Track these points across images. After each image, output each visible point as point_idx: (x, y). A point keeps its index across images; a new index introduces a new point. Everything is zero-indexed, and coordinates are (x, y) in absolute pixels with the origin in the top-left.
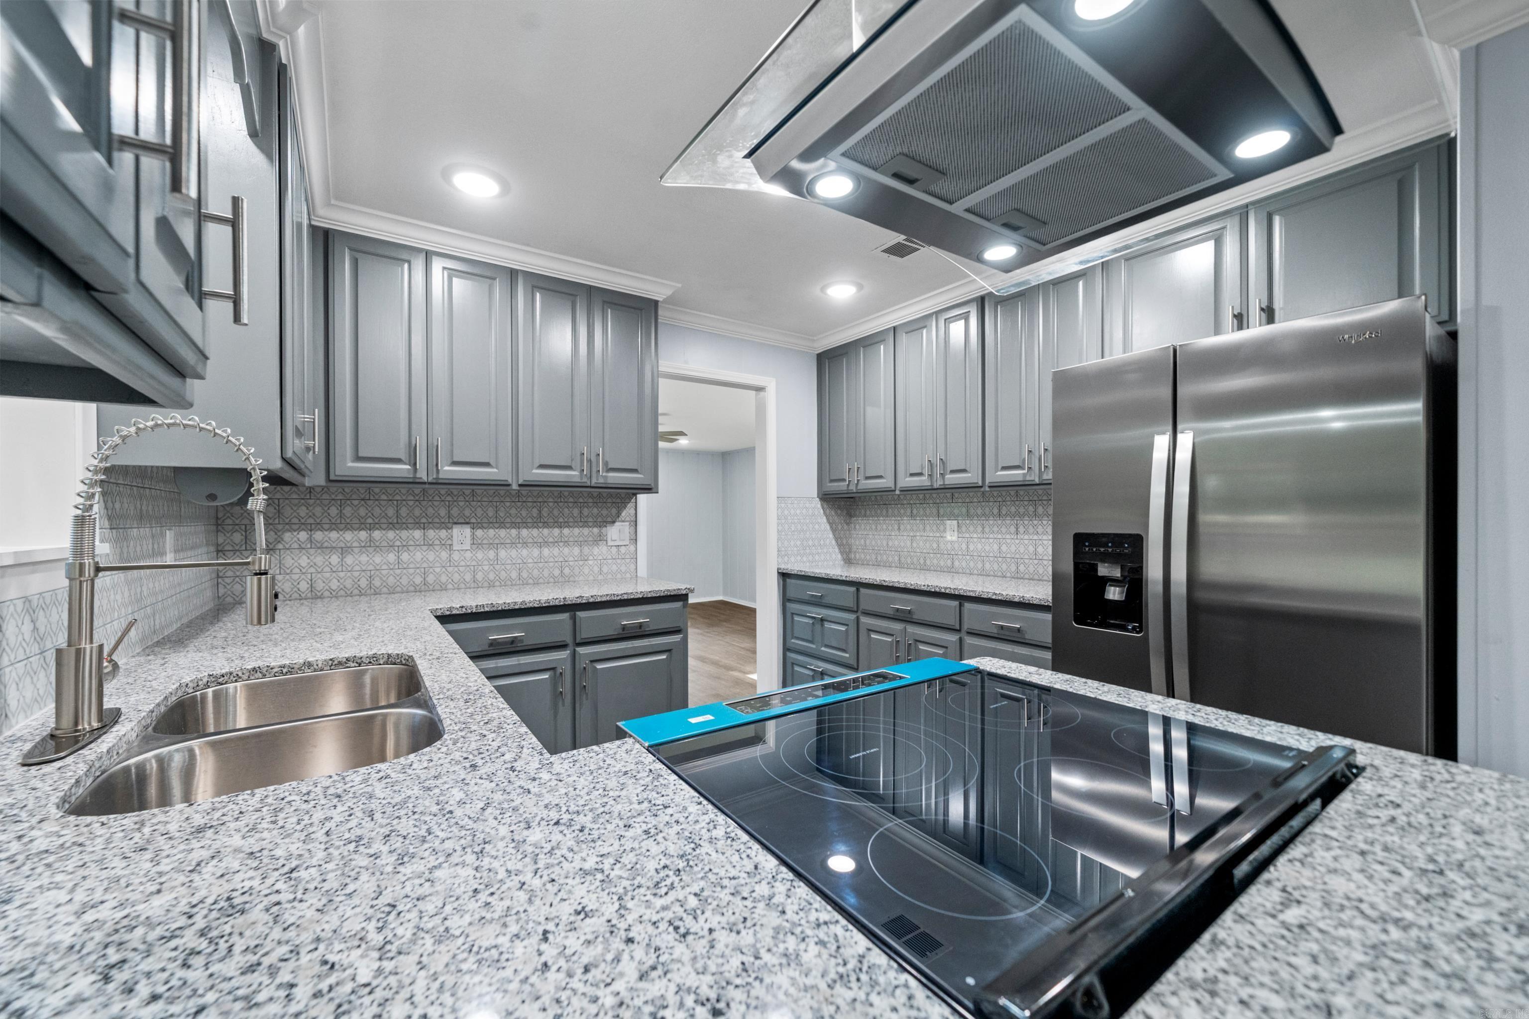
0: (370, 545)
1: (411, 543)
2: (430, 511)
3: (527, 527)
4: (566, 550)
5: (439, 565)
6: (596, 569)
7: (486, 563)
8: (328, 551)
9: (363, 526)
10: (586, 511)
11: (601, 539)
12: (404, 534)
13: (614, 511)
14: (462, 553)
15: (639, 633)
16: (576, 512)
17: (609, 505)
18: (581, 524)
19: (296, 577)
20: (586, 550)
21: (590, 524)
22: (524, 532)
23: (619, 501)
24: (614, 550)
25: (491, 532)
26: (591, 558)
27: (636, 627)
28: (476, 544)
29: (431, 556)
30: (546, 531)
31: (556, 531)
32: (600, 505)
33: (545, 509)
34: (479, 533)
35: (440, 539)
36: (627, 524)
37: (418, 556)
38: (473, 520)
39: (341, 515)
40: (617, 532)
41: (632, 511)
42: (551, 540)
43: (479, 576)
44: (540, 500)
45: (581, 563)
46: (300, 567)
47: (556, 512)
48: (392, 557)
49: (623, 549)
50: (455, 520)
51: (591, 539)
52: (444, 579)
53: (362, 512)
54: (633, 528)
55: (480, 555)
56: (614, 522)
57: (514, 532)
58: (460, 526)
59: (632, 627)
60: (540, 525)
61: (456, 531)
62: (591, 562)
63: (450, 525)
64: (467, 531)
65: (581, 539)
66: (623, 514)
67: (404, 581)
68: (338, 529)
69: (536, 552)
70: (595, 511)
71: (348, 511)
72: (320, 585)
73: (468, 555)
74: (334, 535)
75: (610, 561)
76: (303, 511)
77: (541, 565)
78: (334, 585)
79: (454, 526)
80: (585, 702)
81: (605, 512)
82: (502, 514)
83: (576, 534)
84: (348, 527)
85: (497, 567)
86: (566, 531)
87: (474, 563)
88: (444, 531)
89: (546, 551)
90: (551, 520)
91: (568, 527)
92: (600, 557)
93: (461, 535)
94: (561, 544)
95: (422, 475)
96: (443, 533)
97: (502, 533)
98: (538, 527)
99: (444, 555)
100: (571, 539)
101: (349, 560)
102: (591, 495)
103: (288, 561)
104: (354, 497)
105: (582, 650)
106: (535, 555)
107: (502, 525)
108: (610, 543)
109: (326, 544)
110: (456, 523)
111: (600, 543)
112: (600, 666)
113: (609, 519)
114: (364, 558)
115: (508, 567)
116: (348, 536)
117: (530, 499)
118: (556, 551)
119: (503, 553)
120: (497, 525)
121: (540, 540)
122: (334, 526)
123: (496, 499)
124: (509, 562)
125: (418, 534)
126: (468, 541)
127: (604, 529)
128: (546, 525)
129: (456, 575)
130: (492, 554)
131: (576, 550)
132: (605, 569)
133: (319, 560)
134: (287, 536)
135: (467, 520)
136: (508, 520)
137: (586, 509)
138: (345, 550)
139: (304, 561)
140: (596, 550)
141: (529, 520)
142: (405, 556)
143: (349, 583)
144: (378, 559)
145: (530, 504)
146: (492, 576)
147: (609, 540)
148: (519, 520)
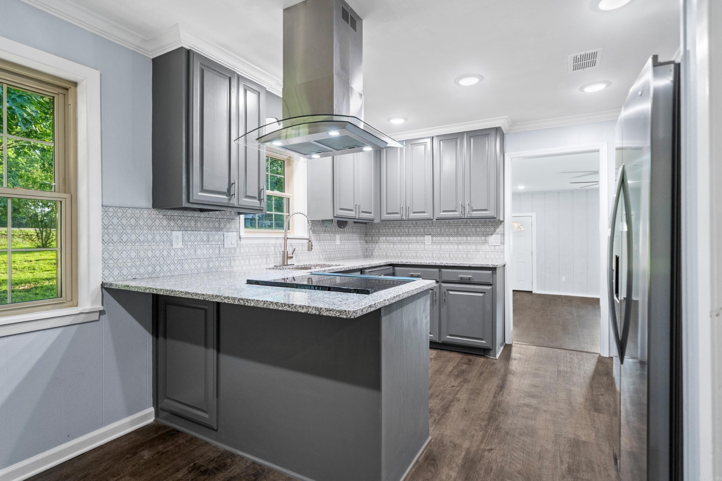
0: (401, 242)
1: (412, 241)
2: (418, 230)
3: (452, 236)
4: (469, 247)
5: (421, 250)
6: (483, 256)
7: (436, 250)
8: (390, 243)
9: (399, 235)
10: (478, 230)
11: (485, 242)
12: (410, 238)
13: (492, 229)
14: (428, 246)
15: (468, 282)
16: (474, 230)
17: (490, 226)
18: (476, 235)
19: (382, 251)
20: (478, 247)
21: (480, 235)
22: (451, 238)
23: (495, 224)
24: (492, 247)
25: (439, 238)
26: (481, 251)
27: (467, 279)
28: (433, 243)
29: (418, 246)
30: (460, 238)
31: (465, 238)
32: (485, 226)
33: (460, 229)
34: (434, 238)
35: (421, 240)
36: (500, 235)
37: (414, 246)
38: (432, 233)
39: (393, 232)
40: (493, 239)
41: (502, 229)
42: (462, 242)
43: (434, 255)
44: (458, 225)
45: (476, 253)
46: (383, 248)
47: (464, 230)
48: (407, 246)
49: (497, 248)
50: (426, 233)
51: (481, 242)
52: (422, 255)
53: (399, 231)
54: (502, 237)
55: (435, 247)
56: (492, 234)
57: (447, 238)
58: (427, 235)
59: (465, 279)
60: (458, 235)
61: (427, 237)
62: (481, 253)
63: (424, 235)
64: (430, 237)
65: (476, 242)
66: (497, 230)
67: (410, 255)
68: (392, 236)
69: (456, 247)
70: (483, 229)
71: (395, 230)
72: (388, 254)
73: (431, 247)
74: (391, 238)
75: (490, 253)
76: (384, 231)
77: (458, 252)
78: (392, 254)
79: (426, 236)
80: (444, 306)
81: (487, 230)
82: (443, 231)
83: (474, 240)
84: (395, 236)
85: (441, 252)
86: (469, 238)
87: (432, 250)
88: (422, 237)
89: (460, 247)
90: (462, 233)
91: (470, 236)
92: (485, 251)
93: (428, 239)
94: (467, 244)
95: (404, 218)
96: (422, 238)
97: (443, 238)
98: (457, 236)
99: (422, 246)
100: (471, 242)
101: (395, 246)
102: (480, 222)
103: (381, 246)
104: (397, 226)
105: (444, 285)
106: (456, 248)
107: (442, 235)
108: (490, 244)
109: (390, 241)
110: (426, 235)
111: (486, 244)
112: (451, 292)
113: (490, 233)
114: (399, 246)
115: (445, 252)
116: (395, 238)
117: (454, 225)
118: (464, 247)
119: (443, 247)
120: (441, 235)
121: (458, 242)
122: (392, 235)
123: (441, 225)
124: (445, 250)
125: (414, 238)
126: (430, 241)
127: (487, 237)
128: (460, 235)
129: (426, 254)
130: (439, 247)
131: (474, 247)
132: (488, 256)
133: (388, 246)
134: (381, 238)
135: (430, 233)
136: (445, 233)
137: (478, 228)
138: (394, 243)
139: (384, 246)
140: (483, 247)
141: (453, 233)
142: (410, 246)
143: (395, 254)
144: (403, 247)
145: (453, 227)
146: (439, 255)
147: (490, 243)
148: (449, 233)
